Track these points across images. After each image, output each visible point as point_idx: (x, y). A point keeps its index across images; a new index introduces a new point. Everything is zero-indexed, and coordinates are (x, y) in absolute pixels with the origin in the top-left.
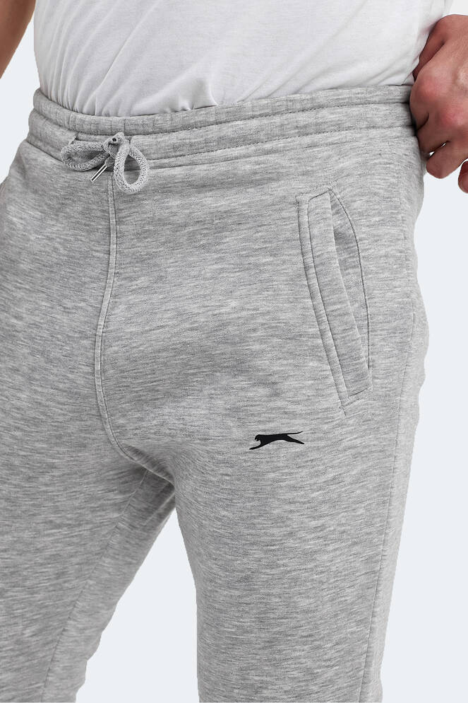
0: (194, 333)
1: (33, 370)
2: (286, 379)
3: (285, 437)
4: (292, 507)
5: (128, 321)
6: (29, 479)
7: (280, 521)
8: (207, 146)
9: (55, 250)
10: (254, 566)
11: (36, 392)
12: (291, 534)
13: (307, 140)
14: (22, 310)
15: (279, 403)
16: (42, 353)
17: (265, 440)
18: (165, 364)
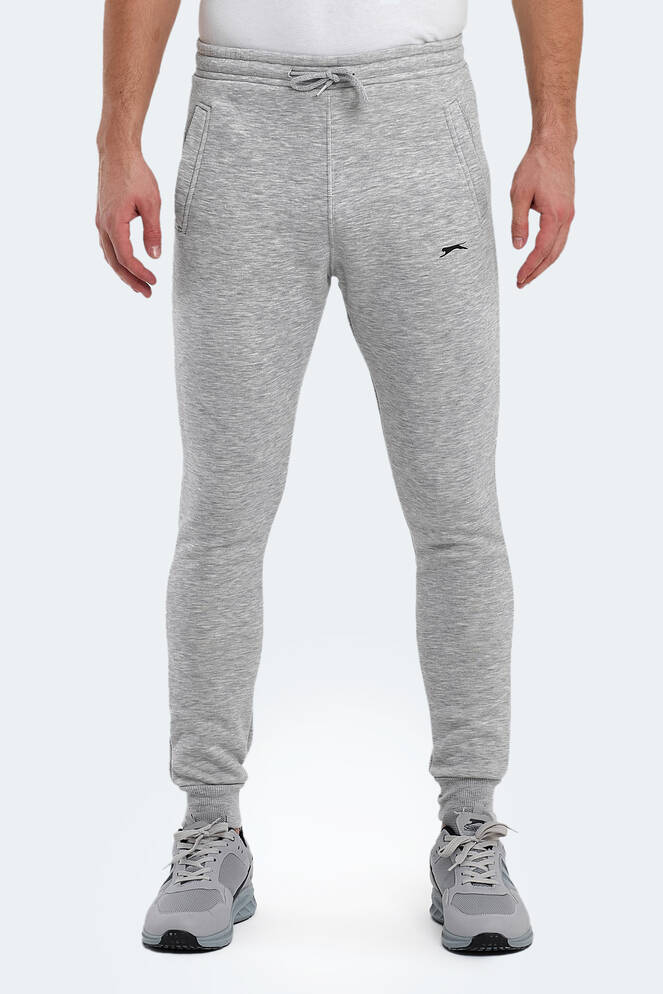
0: (398, 190)
1: (280, 224)
2: (454, 212)
3: (458, 246)
4: (466, 287)
5: (350, 185)
6: (284, 294)
7: (461, 296)
8: (390, 72)
9: (283, 145)
10: (450, 327)
11: (285, 236)
12: (467, 303)
13: (438, 70)
14: (261, 187)
15: (453, 227)
16: (285, 213)
17: (447, 250)
18: (377, 210)
